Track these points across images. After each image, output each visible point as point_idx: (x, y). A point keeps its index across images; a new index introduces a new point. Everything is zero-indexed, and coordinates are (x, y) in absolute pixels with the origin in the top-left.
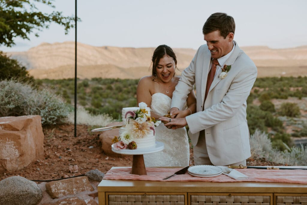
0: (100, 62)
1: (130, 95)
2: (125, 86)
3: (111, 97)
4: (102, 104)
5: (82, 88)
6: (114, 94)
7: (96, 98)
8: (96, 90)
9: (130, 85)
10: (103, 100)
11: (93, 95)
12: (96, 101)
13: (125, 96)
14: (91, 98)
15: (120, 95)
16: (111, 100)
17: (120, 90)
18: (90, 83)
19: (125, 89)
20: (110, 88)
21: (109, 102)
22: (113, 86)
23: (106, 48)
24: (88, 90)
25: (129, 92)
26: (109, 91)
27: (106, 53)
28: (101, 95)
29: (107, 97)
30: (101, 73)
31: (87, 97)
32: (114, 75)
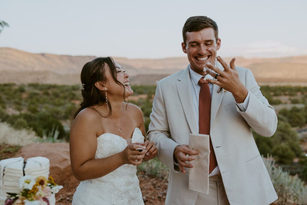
0: (37, 68)
1: (67, 101)
2: (62, 92)
3: (48, 103)
4: (39, 109)
5: (18, 94)
6: (51, 99)
7: (32, 103)
8: (32, 96)
9: (67, 91)
10: (40, 105)
11: (29, 101)
12: (32, 106)
13: (62, 101)
14: (27, 104)
15: (56, 101)
16: (47, 105)
17: (56, 95)
18: (26, 89)
19: (62, 95)
20: (47, 94)
21: (46, 108)
22: (50, 91)
23: (43, 55)
24: (24, 96)
25: (65, 98)
26: (45, 97)
27: (44, 59)
28: (38, 100)
29: (44, 102)
30: (38, 79)
31: (23, 102)
32: (50, 81)
